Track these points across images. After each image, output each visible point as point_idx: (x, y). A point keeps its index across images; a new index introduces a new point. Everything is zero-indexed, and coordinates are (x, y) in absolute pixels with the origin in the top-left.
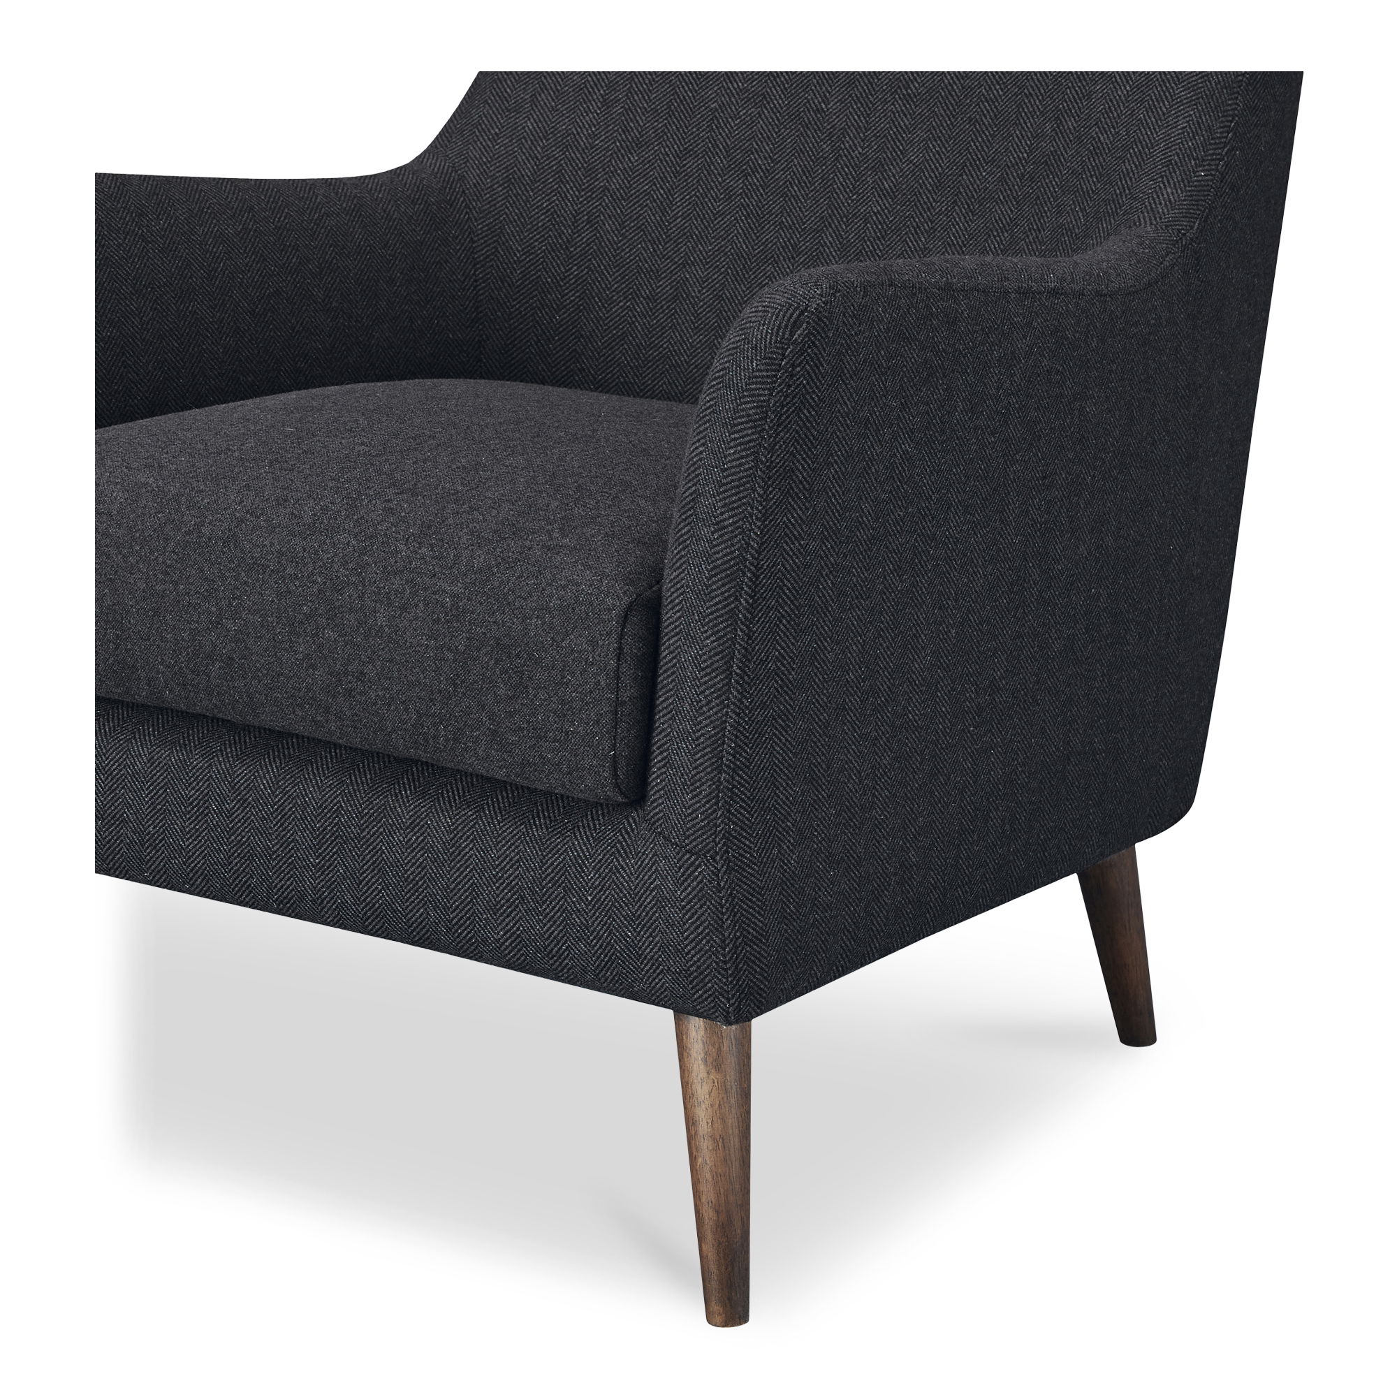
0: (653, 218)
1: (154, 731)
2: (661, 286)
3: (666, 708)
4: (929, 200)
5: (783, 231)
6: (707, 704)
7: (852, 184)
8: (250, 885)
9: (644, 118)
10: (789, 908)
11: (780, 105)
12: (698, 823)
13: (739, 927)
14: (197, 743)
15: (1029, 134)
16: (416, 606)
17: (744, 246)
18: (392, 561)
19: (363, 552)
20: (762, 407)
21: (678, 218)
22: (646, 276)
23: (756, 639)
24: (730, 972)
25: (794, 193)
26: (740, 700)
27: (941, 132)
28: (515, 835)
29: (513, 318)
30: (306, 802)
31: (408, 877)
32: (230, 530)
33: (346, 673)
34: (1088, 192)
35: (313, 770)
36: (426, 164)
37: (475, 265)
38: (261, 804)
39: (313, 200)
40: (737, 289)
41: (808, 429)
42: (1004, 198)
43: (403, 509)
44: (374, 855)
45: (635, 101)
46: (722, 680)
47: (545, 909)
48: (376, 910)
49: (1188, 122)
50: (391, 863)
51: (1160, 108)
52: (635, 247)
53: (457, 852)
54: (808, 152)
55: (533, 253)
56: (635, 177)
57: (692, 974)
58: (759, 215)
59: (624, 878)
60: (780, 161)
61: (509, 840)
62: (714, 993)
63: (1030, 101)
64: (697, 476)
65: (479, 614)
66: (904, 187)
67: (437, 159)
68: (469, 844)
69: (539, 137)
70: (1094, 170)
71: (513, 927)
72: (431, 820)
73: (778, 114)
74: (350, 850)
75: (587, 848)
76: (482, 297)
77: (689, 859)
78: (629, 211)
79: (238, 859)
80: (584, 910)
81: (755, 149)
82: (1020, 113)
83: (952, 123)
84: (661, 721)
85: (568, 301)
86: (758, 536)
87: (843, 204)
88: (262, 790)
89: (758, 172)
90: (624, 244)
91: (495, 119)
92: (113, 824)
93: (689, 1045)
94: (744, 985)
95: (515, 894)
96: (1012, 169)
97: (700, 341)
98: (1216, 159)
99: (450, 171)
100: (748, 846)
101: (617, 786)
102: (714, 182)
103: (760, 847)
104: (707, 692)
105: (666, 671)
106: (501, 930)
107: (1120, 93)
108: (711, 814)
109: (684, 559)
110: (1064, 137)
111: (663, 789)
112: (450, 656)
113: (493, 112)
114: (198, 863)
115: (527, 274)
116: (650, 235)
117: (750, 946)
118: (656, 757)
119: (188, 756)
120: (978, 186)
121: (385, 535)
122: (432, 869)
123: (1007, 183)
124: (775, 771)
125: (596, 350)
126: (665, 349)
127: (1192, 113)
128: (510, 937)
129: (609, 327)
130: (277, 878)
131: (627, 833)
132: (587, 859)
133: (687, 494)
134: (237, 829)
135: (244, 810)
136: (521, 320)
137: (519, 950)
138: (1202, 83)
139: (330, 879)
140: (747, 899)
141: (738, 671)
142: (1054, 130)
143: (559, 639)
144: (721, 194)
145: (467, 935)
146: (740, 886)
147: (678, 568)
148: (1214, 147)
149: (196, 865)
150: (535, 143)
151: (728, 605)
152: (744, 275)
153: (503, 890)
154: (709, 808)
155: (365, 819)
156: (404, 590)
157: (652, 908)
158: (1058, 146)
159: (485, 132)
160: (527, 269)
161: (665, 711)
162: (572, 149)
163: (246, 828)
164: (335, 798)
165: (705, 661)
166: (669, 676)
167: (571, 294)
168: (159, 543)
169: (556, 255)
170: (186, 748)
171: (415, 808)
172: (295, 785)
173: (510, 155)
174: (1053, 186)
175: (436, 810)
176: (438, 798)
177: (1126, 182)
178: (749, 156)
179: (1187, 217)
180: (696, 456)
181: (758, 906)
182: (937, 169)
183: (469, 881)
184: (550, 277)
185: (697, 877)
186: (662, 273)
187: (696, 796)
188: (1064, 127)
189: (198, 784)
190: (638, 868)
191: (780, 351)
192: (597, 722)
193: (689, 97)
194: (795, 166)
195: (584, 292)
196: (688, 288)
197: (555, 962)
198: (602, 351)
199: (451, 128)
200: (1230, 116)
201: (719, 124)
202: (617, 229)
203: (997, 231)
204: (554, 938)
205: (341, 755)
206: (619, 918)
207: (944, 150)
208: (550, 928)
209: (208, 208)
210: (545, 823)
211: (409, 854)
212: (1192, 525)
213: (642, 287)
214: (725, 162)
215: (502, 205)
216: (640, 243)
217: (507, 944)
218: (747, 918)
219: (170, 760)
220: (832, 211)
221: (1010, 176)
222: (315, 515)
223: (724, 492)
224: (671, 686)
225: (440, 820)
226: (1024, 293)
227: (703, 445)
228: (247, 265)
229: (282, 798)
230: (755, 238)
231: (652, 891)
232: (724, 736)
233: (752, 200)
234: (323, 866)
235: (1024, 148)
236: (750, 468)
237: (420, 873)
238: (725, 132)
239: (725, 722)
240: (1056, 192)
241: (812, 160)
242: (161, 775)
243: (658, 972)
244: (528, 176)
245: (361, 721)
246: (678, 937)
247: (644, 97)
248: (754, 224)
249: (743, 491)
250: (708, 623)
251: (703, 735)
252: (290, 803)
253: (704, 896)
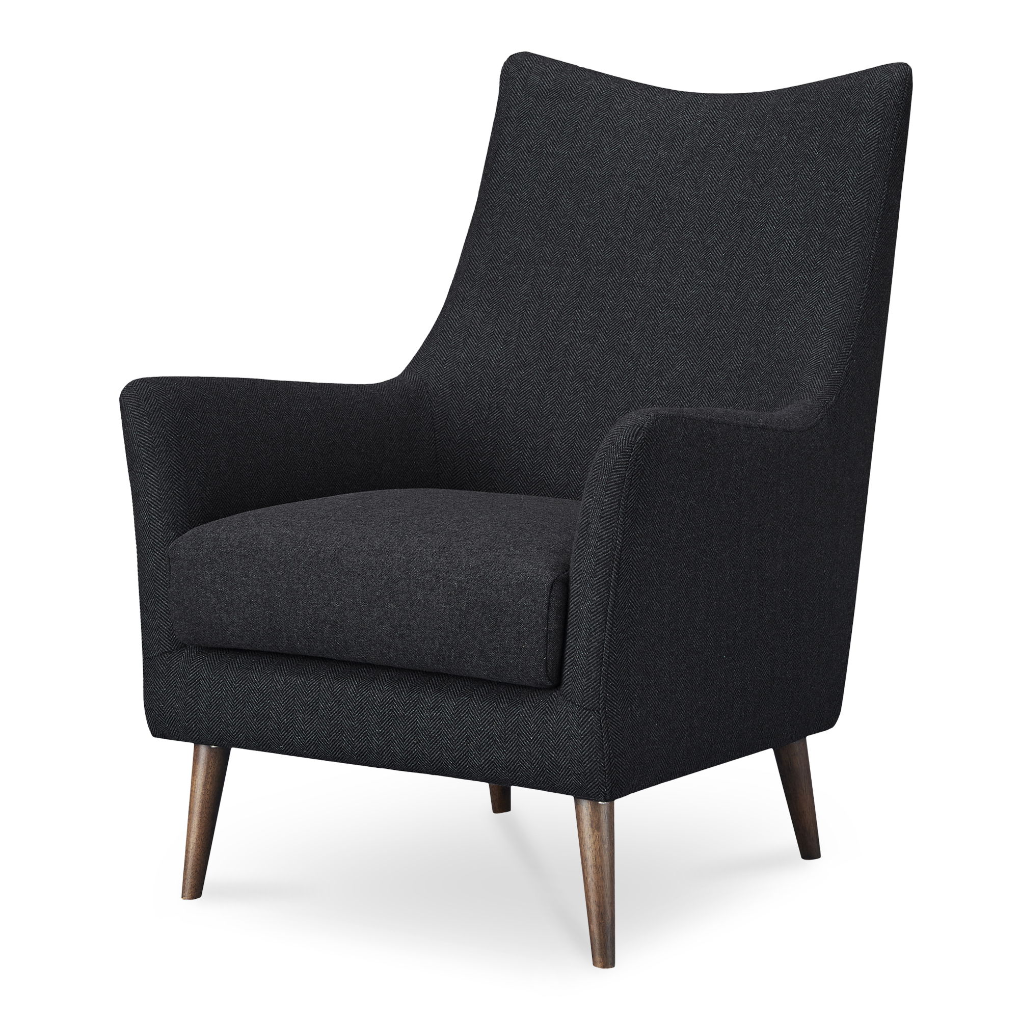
0: (533, 405)
1: (286, 668)
2: (539, 442)
3: (573, 634)
4: (688, 390)
5: (607, 410)
6: (594, 631)
7: (645, 383)
8: (341, 747)
9: (527, 350)
10: (636, 740)
11: (603, 342)
12: (590, 694)
13: (612, 748)
14: (311, 672)
15: (742, 354)
16: (439, 588)
17: (585, 419)
18: (425, 566)
19: (409, 562)
20: (622, 477)
21: (548, 404)
22: (530, 437)
23: (619, 596)
24: (607, 772)
25: (612, 390)
26: (611, 628)
27: (694, 354)
28: (491, 708)
29: (456, 461)
30: (374, 699)
31: (432, 735)
32: (335, 555)
33: (400, 626)
34: (775, 383)
35: (377, 683)
36: (406, 377)
37: (435, 432)
38: (348, 702)
39: (350, 394)
40: (582, 442)
41: (644, 487)
42: (729, 388)
43: (429, 541)
44: (412, 725)
45: (522, 341)
46: (602, 618)
47: (507, 746)
48: (413, 755)
49: (828, 345)
50: (422, 729)
51: (813, 337)
52: (523, 421)
53: (459, 719)
54: (620, 367)
55: (467, 425)
56: (523, 383)
57: (587, 774)
58: (593, 402)
59: (550, 726)
60: (604, 372)
61: (487, 711)
62: (598, 784)
63: (742, 337)
64: (588, 514)
65: (473, 590)
66: (674, 384)
67: (412, 374)
68: (465, 715)
69: (469, 362)
70: (778, 371)
71: (489, 757)
72: (444, 703)
73: (602, 347)
74: (399, 723)
75: (530, 712)
76: (438, 450)
77: (585, 712)
78: (520, 401)
79: (335, 733)
80: (528, 744)
81: (590, 366)
82: (737, 343)
83: (699, 349)
84: (570, 641)
85: (487, 451)
86: (620, 542)
87: (640, 394)
88: (349, 695)
89: (592, 379)
90: (518, 419)
91: (443, 352)
92: (263, 720)
93: (583, 818)
94: (614, 779)
95: (491, 739)
96: (733, 372)
97: (562, 471)
98: (843, 364)
99: (419, 381)
100: (616, 706)
101: (547, 676)
102: (568, 385)
103: (621, 707)
104: (595, 625)
105: (572, 615)
106: (483, 759)
107: (791, 331)
108: (597, 688)
109: (582, 557)
110: (761, 355)
111: (571, 677)
112: (458, 613)
113: (442, 348)
114: (312, 737)
115: (463, 437)
116: (532, 414)
117: (617, 758)
118: (567, 661)
119: (307, 679)
120: (715, 382)
121: (421, 553)
122: (445, 730)
123: (731, 380)
124: (629, 666)
125: (503, 478)
126: (542, 476)
127: (830, 340)
128: (488, 763)
129: (510, 465)
130: (357, 742)
131: (551, 702)
132: (530, 717)
133: (583, 523)
134: (335, 717)
135: (339, 706)
136: (461, 462)
137: (493, 770)
138: (834, 324)
139: (387, 740)
140: (616, 733)
141: (610, 613)
142: (756, 351)
143: (516, 600)
144: (572, 391)
145: (464, 764)
146: (612, 726)
147: (579, 561)
148: (842, 357)
149: (310, 739)
150: (466, 365)
151: (605, 579)
152: (585, 434)
153: (484, 738)
154: (596, 685)
155: (407, 706)
156: (432, 580)
157: (565, 741)
158: (758, 359)
159: (438, 360)
160: (463, 434)
161: (572, 636)
162: (487, 368)
163: (340, 716)
164: (390, 696)
165: (593, 608)
166: (574, 618)
167: (488, 447)
168: (295, 563)
169: (480, 426)
170: (305, 676)
171: (435, 698)
172: (368, 691)
173: (453, 372)
174: (756, 381)
175: (447, 698)
176: (448, 692)
177: (796, 377)
178: (587, 370)
179: (828, 394)
180: (587, 503)
181: (620, 737)
182: (692, 374)
183: (465, 734)
184: (476, 438)
185: (589, 722)
186: (540, 435)
187: (589, 679)
188: (761, 349)
189: (313, 694)
190: (558, 720)
191: (630, 448)
192: (537, 642)
193: (553, 339)
194: (613, 375)
195: (496, 446)
196: (554, 443)
197: (512, 775)
198: (506, 478)
199: (418, 357)
200: (850, 341)
201: (570, 353)
202: (513, 411)
203: (726, 406)
204: (512, 761)
205: (392, 674)
206: (547, 747)
207: (695, 364)
208: (510, 756)
209: (297, 397)
210: (507, 701)
211: (432, 722)
212: (835, 560)
213: (529, 443)
214: (574, 374)
215: (449, 399)
216: (527, 419)
217: (486, 767)
218: (616, 743)
219: (297, 682)
220: (634, 398)
221: (733, 377)
222: (381, 545)
223: (602, 521)
224: (575, 623)
225: (449, 703)
226: (748, 427)
227: (591, 497)
228: (318, 428)
229: (360, 698)
230: (591, 414)
231: (565, 732)
232: (603, 647)
233: (589, 394)
234: (384, 733)
235: (740, 361)
236: (616, 508)
237: (438, 732)
238: (573, 357)
239: (604, 639)
240: (758, 384)
241: (622, 372)
242: (292, 691)
243: (568, 774)
244: (463, 383)
245: (408, 651)
246: (580, 754)
247: (527, 339)
248: (590, 407)
249: (612, 520)
250: (595, 588)
251: (592, 647)
252: (365, 701)
253: (593, 732)
